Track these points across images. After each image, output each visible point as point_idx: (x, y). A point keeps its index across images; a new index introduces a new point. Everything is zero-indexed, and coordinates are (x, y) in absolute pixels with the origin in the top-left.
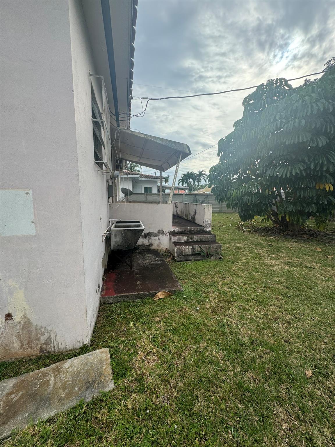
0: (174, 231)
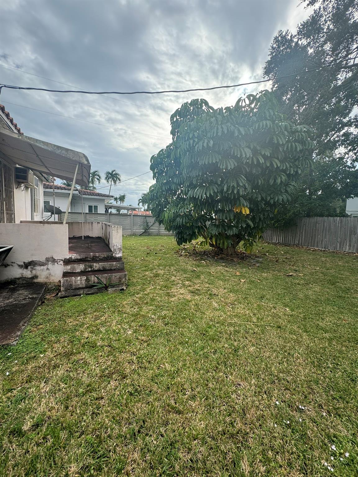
0: (71, 258)
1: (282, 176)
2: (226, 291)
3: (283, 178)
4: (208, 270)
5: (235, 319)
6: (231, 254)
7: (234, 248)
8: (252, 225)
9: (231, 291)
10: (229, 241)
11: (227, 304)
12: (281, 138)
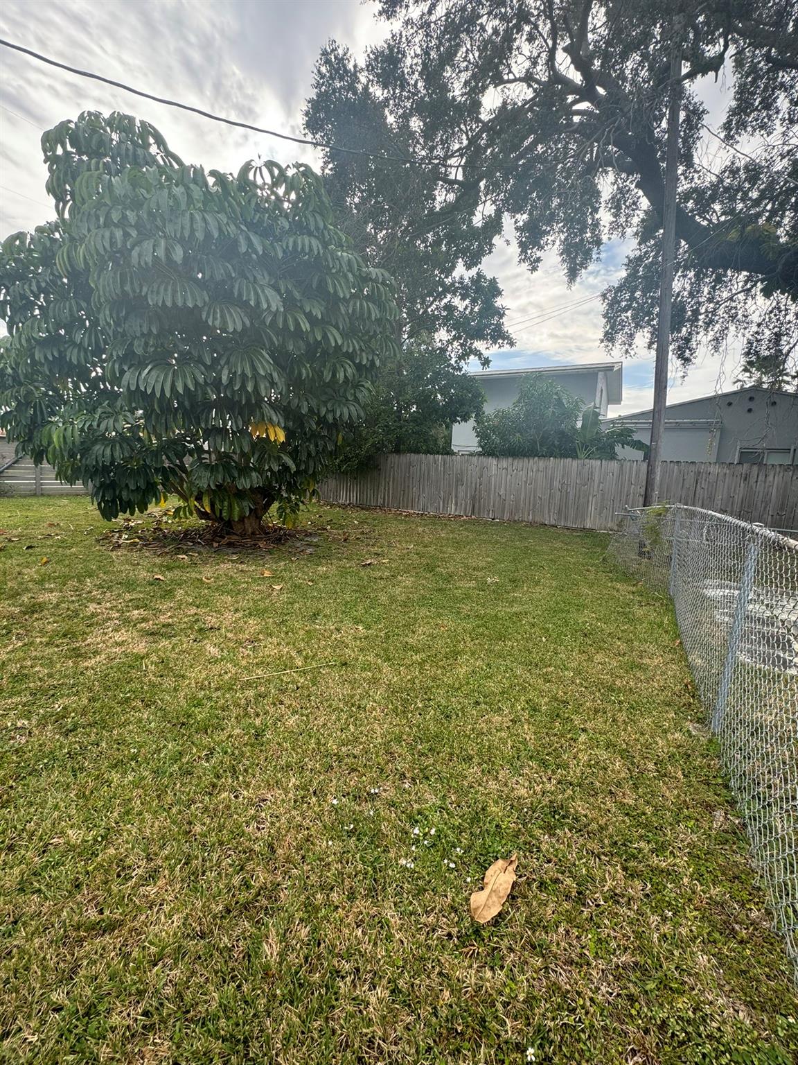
1: (347, 367)
2: (238, 615)
3: (349, 370)
4: (194, 575)
5: (259, 671)
6: (253, 533)
7: (259, 518)
8: (293, 467)
9: (250, 614)
10: (245, 503)
11: (239, 643)
12: (341, 285)
